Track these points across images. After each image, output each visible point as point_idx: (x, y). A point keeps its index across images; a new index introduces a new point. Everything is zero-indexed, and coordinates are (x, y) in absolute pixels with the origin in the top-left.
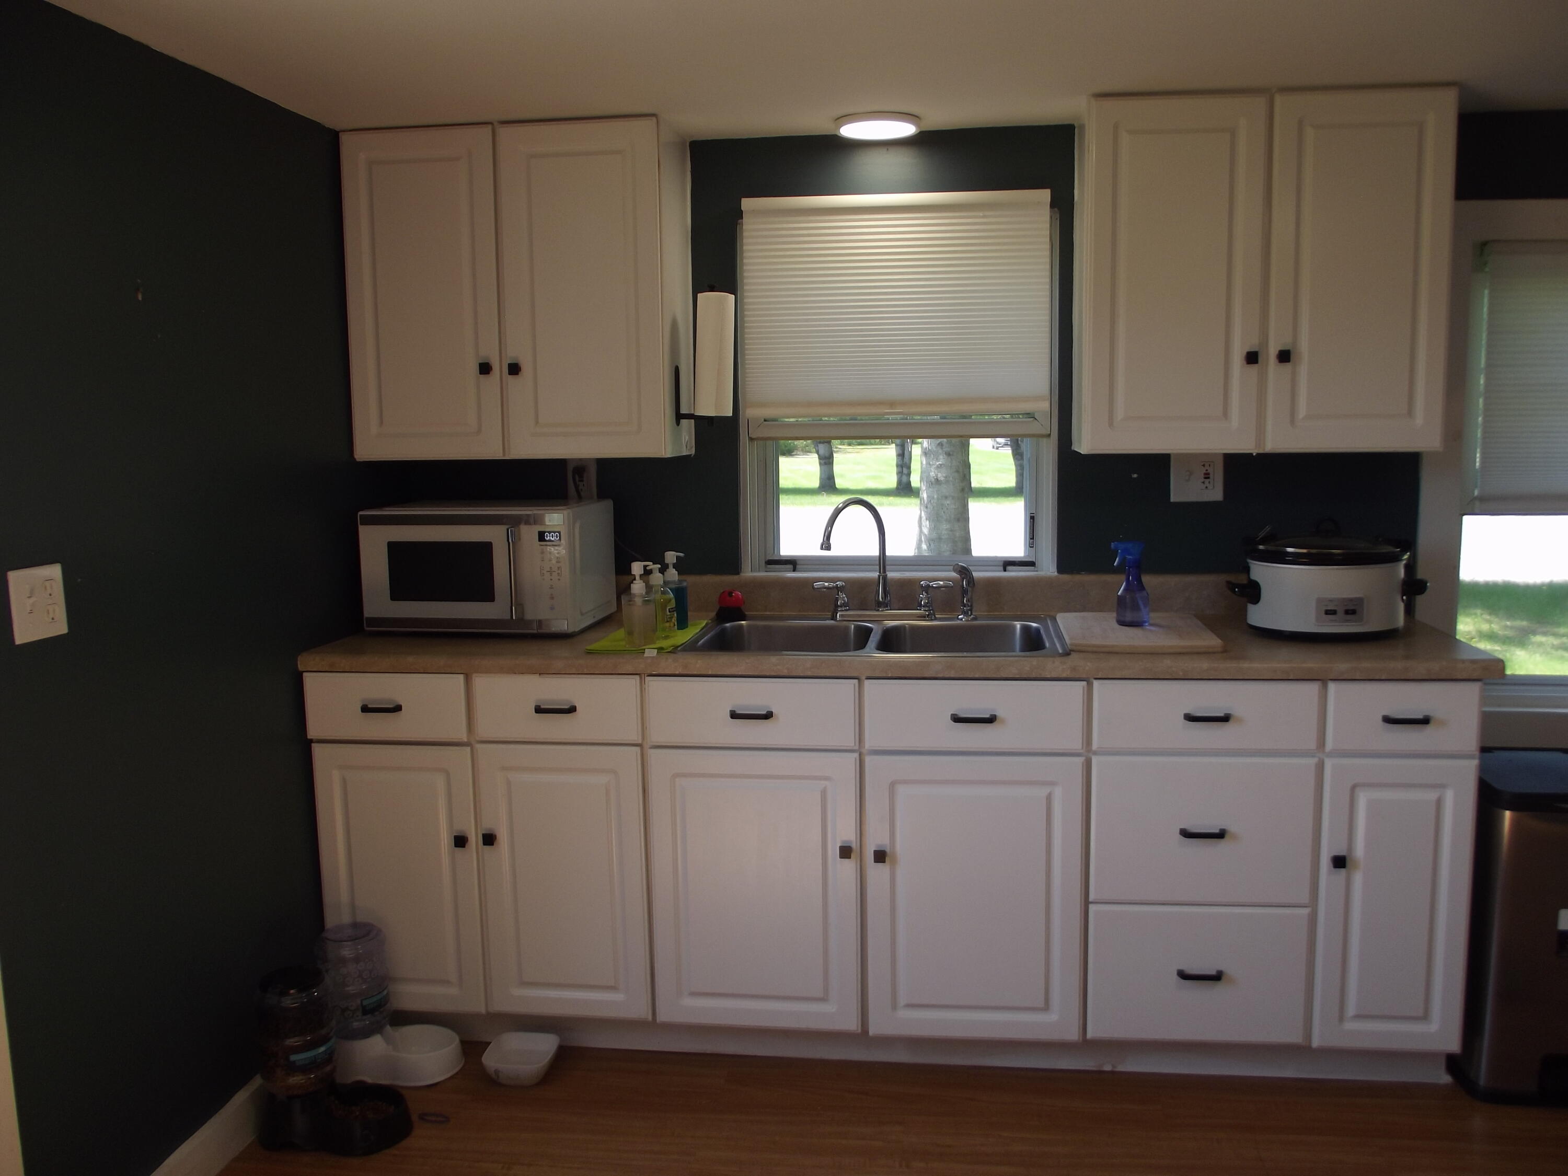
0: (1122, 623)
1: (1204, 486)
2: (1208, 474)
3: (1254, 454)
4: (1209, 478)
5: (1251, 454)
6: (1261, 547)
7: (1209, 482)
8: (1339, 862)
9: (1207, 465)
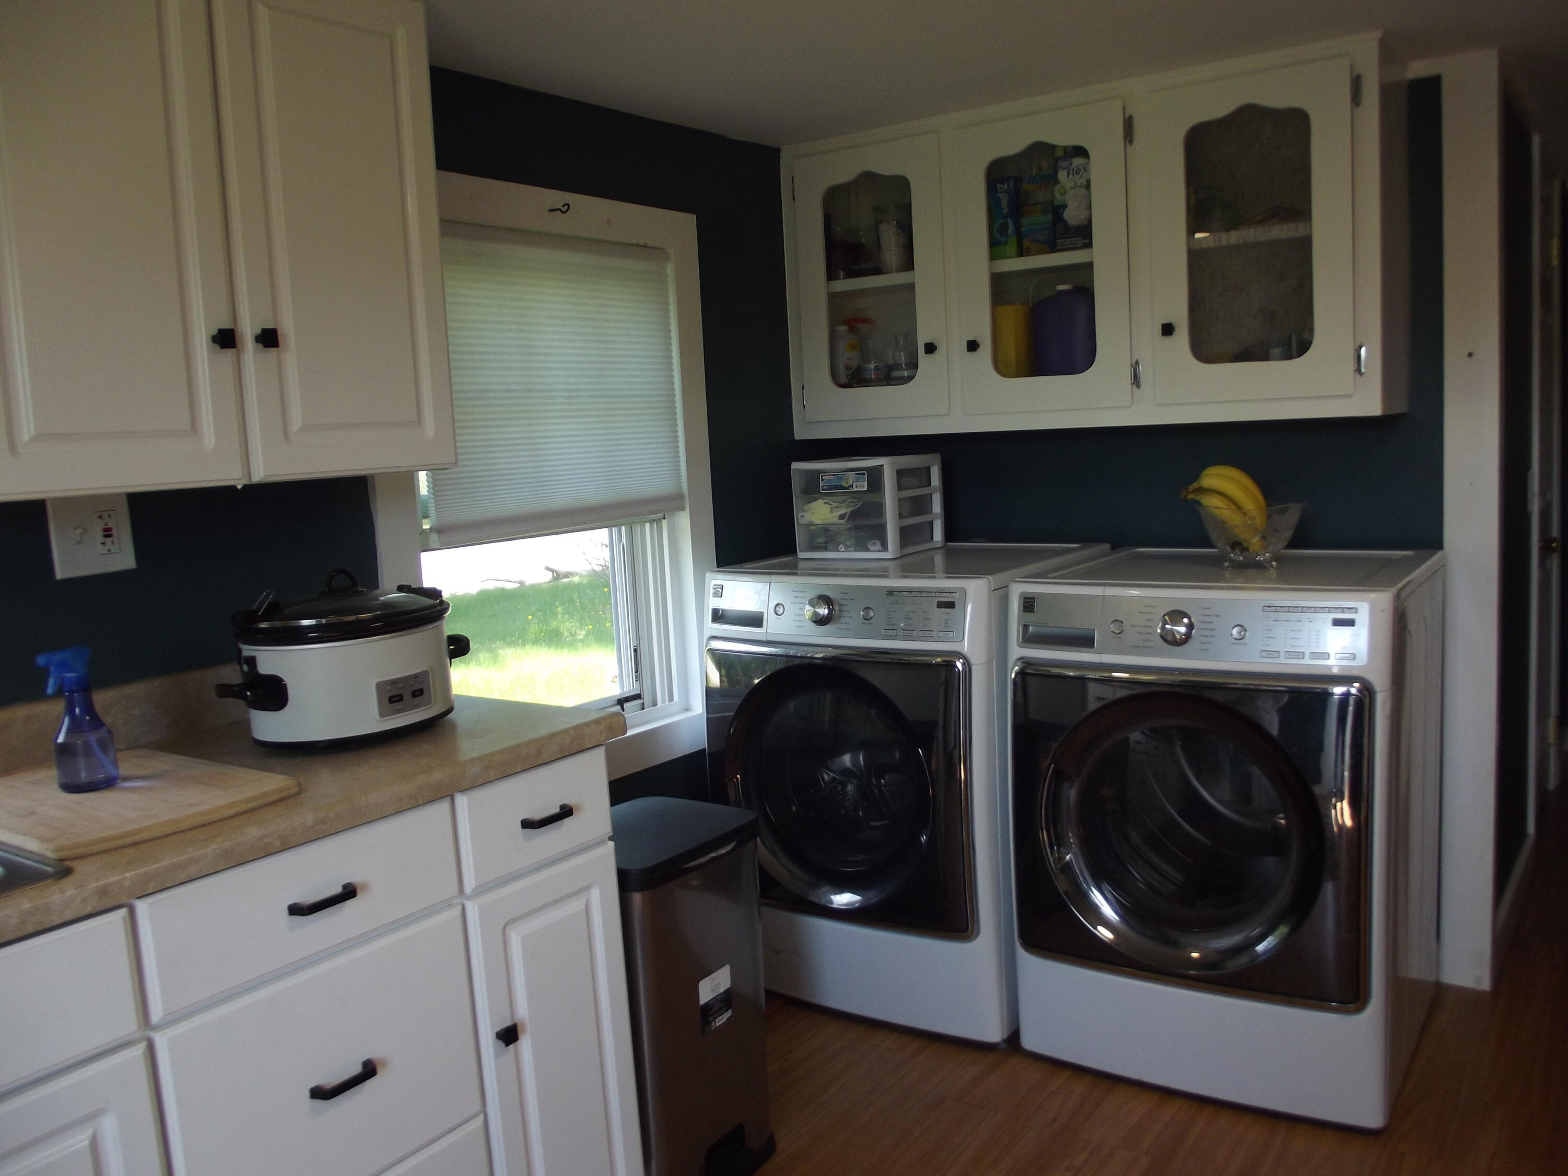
0: (72, 788)
1: (103, 550)
2: (109, 530)
3: (239, 487)
4: (110, 536)
5: (233, 488)
6: (263, 625)
7: (113, 543)
8: (509, 1035)
9: (105, 515)
